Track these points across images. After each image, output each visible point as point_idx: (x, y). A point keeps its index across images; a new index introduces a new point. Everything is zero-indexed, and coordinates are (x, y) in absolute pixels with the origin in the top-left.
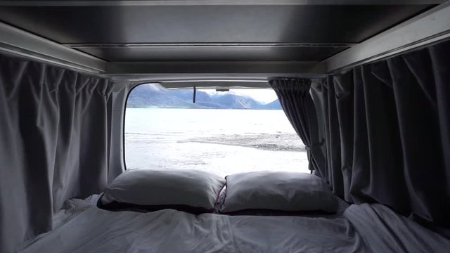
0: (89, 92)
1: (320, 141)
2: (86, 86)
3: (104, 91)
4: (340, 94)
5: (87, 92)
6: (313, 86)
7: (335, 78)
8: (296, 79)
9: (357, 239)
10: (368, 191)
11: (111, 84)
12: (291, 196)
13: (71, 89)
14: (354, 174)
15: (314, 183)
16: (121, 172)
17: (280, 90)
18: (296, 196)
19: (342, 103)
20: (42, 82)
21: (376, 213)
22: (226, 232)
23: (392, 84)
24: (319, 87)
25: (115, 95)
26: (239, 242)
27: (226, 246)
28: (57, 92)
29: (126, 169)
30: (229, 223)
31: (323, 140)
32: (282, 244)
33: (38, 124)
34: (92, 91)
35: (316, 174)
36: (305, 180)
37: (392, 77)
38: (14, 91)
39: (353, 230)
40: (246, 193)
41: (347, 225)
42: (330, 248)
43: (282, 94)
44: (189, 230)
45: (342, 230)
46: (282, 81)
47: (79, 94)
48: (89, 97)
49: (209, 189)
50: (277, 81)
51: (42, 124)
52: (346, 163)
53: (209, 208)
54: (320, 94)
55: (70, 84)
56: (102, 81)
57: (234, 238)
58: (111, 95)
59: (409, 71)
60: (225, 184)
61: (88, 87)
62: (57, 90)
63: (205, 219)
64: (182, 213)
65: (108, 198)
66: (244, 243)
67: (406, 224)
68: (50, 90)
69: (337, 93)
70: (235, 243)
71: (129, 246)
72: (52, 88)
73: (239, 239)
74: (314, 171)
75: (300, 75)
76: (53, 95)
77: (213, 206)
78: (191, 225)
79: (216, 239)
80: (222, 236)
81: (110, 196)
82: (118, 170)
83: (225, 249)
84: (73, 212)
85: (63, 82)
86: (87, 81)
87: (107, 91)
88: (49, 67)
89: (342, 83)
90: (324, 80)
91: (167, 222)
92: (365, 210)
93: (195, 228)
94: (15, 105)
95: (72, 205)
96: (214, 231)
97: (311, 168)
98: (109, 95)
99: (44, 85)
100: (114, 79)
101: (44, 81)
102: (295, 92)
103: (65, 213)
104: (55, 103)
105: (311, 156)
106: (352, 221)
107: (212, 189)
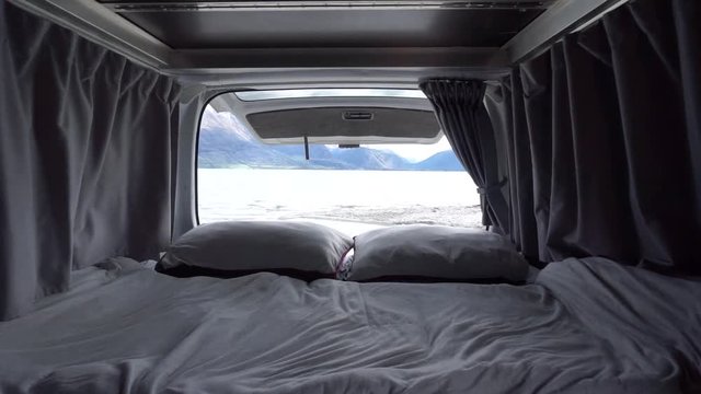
0: (143, 93)
1: (501, 179)
2: (138, 83)
3: (167, 96)
4: (529, 92)
5: (140, 94)
6: (489, 92)
7: (523, 66)
8: (463, 80)
9: (557, 309)
10: (574, 239)
11: (176, 87)
12: (454, 255)
13: (114, 83)
14: (552, 214)
15: (491, 239)
16: (192, 226)
17: (438, 99)
18: (463, 255)
19: (532, 104)
20: (70, 61)
21: (588, 267)
22: (353, 300)
23: (611, 61)
24: (498, 91)
25: (183, 107)
26: (374, 312)
27: (353, 315)
28: (91, 83)
29: (198, 223)
30: (359, 290)
31: (506, 180)
32: (440, 314)
33: (61, 123)
34: (148, 94)
35: (494, 231)
36: (477, 235)
37: (611, 44)
38: (28, 65)
39: (550, 297)
40: (385, 252)
41: (542, 293)
42: (516, 318)
43: (441, 105)
44: (296, 298)
45: (534, 297)
46: (442, 84)
47: (126, 94)
48: (144, 103)
49: (328, 245)
50: (434, 85)
51: (66, 124)
52: (540, 200)
53: (328, 272)
54: (501, 107)
55: (113, 73)
56: (164, 79)
57: (366, 307)
58: (177, 106)
59: (637, 26)
60: (353, 246)
61: (141, 84)
62: (92, 78)
63: (320, 285)
64: (285, 279)
65: (171, 259)
66: (382, 313)
67: (634, 275)
68: (82, 78)
69: (526, 91)
70: (368, 314)
71: (203, 314)
72: (85, 74)
73: (375, 309)
74: (490, 227)
75: (469, 75)
76: (86, 84)
77: (334, 268)
78: (300, 293)
79: (338, 308)
80: (347, 305)
81: (174, 256)
82: (187, 224)
83: (353, 319)
84: (119, 274)
85: (102, 68)
86: (140, 75)
87: (171, 97)
88: (83, 42)
89: (534, 73)
90: (506, 79)
91: (263, 289)
92: (569, 266)
93: (307, 296)
94: (29, 88)
95: (116, 264)
96: (336, 298)
97: (486, 222)
98: (174, 105)
99: (73, 67)
100: (181, 80)
101: (74, 60)
102: (461, 102)
103: (107, 274)
104: (88, 97)
105: (486, 203)
106: (549, 286)
107: (331, 245)
